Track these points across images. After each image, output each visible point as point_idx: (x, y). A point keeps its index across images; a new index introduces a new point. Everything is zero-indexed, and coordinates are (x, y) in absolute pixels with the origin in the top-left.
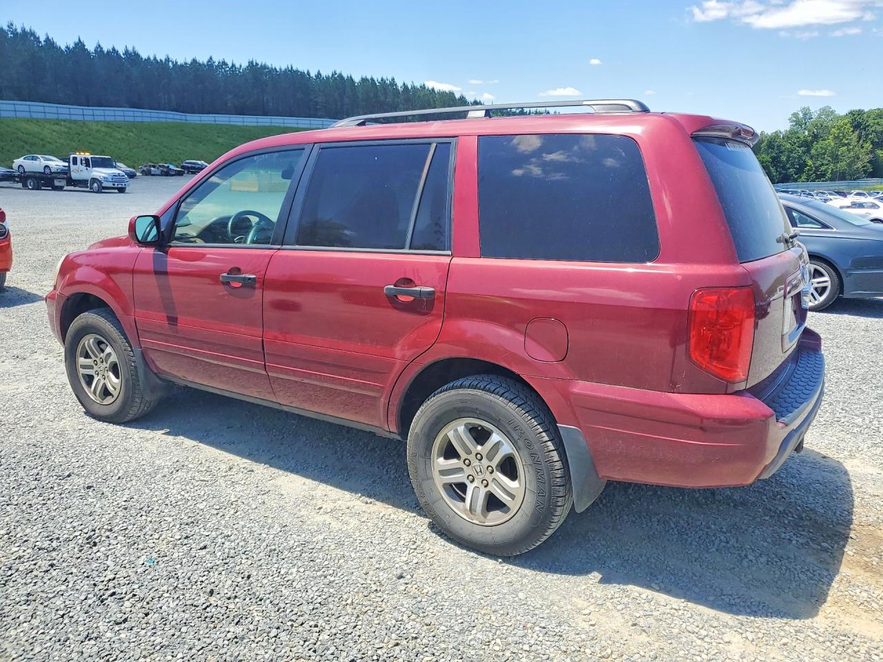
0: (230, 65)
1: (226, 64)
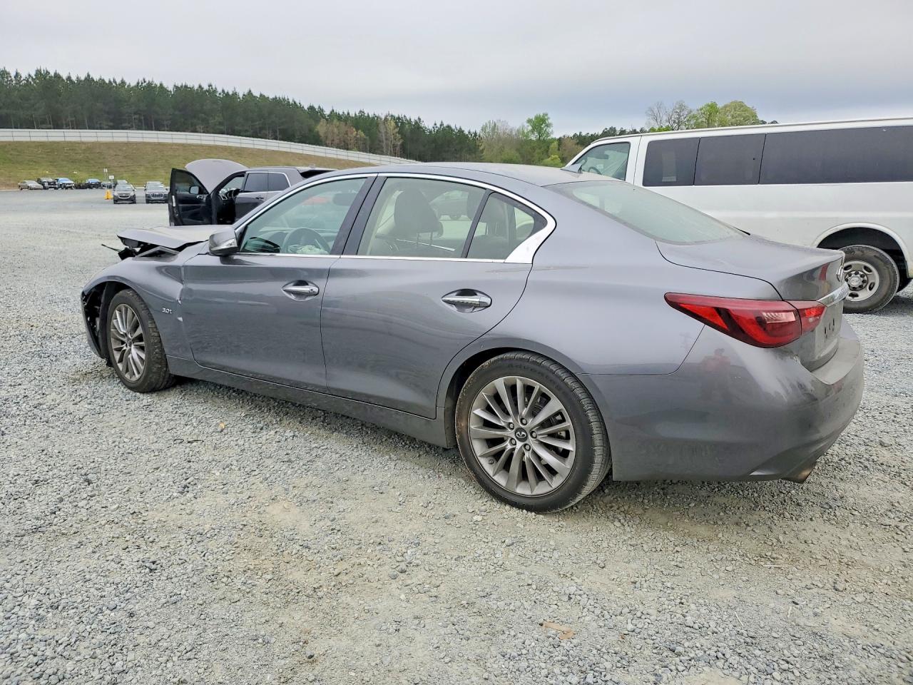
0: (13, 74)
1: (9, 74)
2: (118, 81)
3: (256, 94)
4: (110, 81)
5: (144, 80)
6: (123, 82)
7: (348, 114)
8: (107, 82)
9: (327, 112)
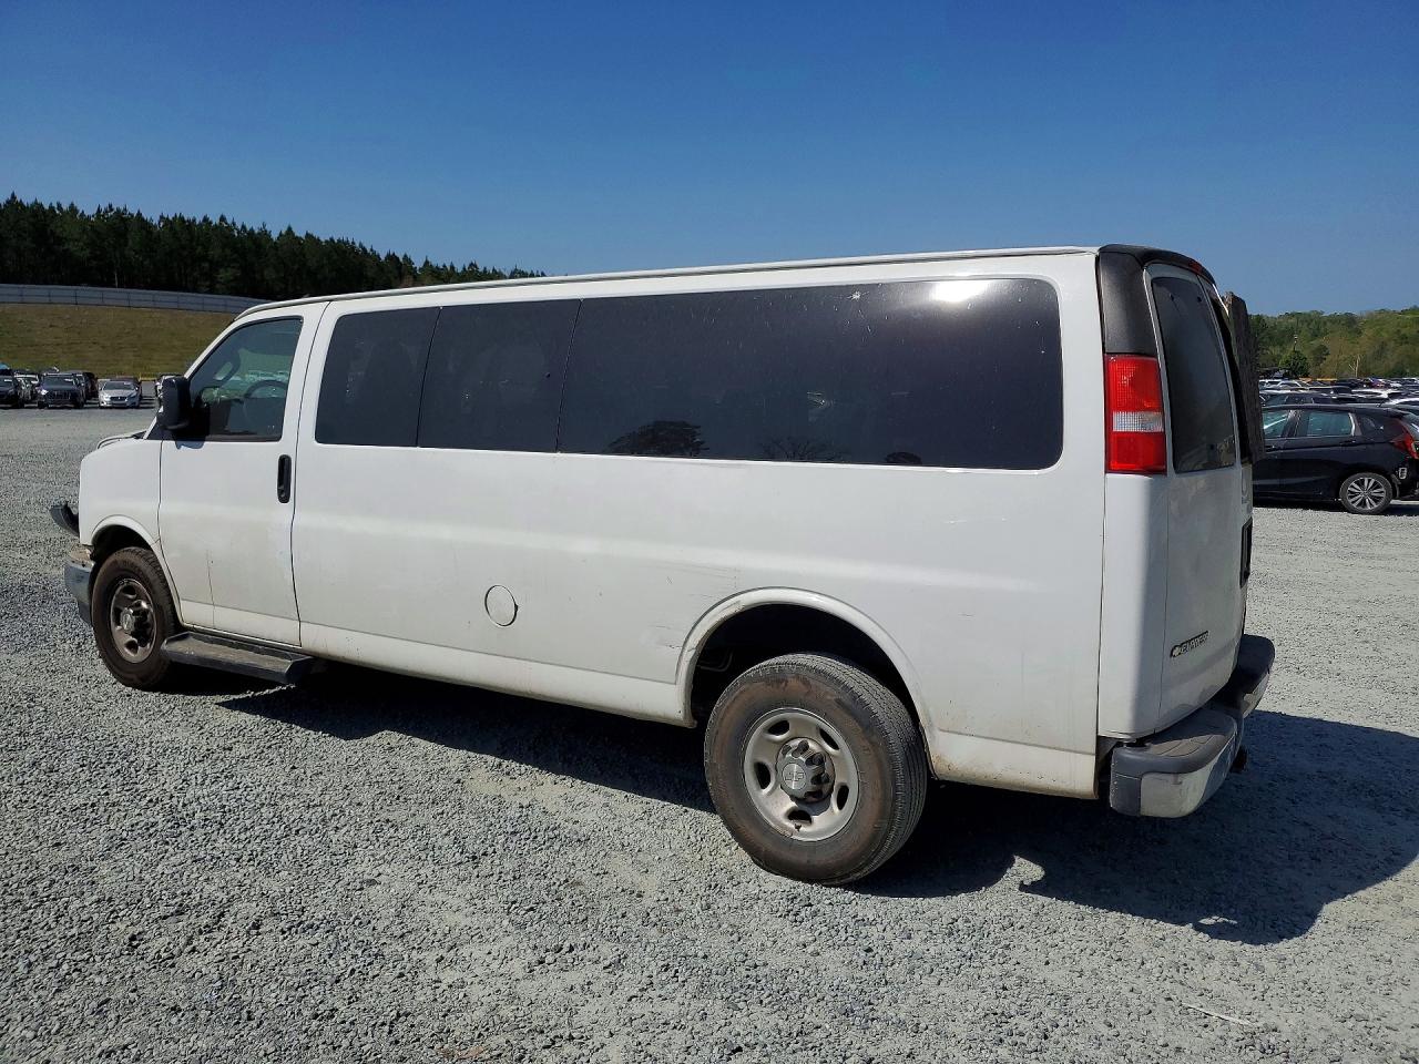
2: (65, 207)
3: (300, 233)
4: (51, 208)
5: (110, 206)
6: (73, 209)
7: (452, 267)
8: (46, 207)
9: (418, 264)
